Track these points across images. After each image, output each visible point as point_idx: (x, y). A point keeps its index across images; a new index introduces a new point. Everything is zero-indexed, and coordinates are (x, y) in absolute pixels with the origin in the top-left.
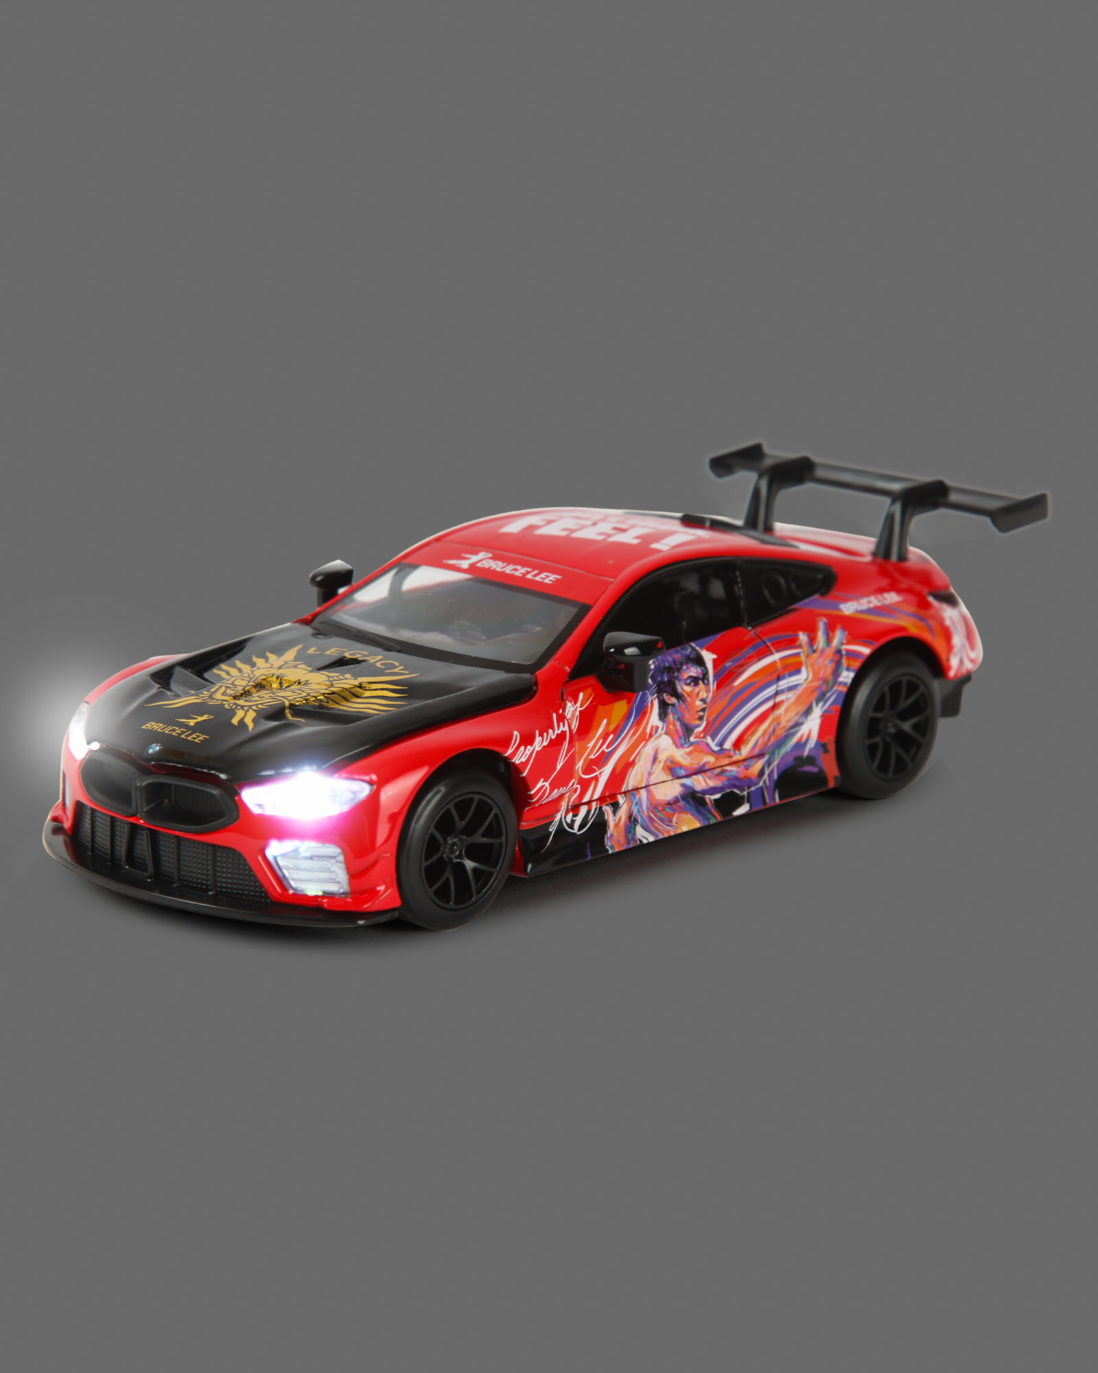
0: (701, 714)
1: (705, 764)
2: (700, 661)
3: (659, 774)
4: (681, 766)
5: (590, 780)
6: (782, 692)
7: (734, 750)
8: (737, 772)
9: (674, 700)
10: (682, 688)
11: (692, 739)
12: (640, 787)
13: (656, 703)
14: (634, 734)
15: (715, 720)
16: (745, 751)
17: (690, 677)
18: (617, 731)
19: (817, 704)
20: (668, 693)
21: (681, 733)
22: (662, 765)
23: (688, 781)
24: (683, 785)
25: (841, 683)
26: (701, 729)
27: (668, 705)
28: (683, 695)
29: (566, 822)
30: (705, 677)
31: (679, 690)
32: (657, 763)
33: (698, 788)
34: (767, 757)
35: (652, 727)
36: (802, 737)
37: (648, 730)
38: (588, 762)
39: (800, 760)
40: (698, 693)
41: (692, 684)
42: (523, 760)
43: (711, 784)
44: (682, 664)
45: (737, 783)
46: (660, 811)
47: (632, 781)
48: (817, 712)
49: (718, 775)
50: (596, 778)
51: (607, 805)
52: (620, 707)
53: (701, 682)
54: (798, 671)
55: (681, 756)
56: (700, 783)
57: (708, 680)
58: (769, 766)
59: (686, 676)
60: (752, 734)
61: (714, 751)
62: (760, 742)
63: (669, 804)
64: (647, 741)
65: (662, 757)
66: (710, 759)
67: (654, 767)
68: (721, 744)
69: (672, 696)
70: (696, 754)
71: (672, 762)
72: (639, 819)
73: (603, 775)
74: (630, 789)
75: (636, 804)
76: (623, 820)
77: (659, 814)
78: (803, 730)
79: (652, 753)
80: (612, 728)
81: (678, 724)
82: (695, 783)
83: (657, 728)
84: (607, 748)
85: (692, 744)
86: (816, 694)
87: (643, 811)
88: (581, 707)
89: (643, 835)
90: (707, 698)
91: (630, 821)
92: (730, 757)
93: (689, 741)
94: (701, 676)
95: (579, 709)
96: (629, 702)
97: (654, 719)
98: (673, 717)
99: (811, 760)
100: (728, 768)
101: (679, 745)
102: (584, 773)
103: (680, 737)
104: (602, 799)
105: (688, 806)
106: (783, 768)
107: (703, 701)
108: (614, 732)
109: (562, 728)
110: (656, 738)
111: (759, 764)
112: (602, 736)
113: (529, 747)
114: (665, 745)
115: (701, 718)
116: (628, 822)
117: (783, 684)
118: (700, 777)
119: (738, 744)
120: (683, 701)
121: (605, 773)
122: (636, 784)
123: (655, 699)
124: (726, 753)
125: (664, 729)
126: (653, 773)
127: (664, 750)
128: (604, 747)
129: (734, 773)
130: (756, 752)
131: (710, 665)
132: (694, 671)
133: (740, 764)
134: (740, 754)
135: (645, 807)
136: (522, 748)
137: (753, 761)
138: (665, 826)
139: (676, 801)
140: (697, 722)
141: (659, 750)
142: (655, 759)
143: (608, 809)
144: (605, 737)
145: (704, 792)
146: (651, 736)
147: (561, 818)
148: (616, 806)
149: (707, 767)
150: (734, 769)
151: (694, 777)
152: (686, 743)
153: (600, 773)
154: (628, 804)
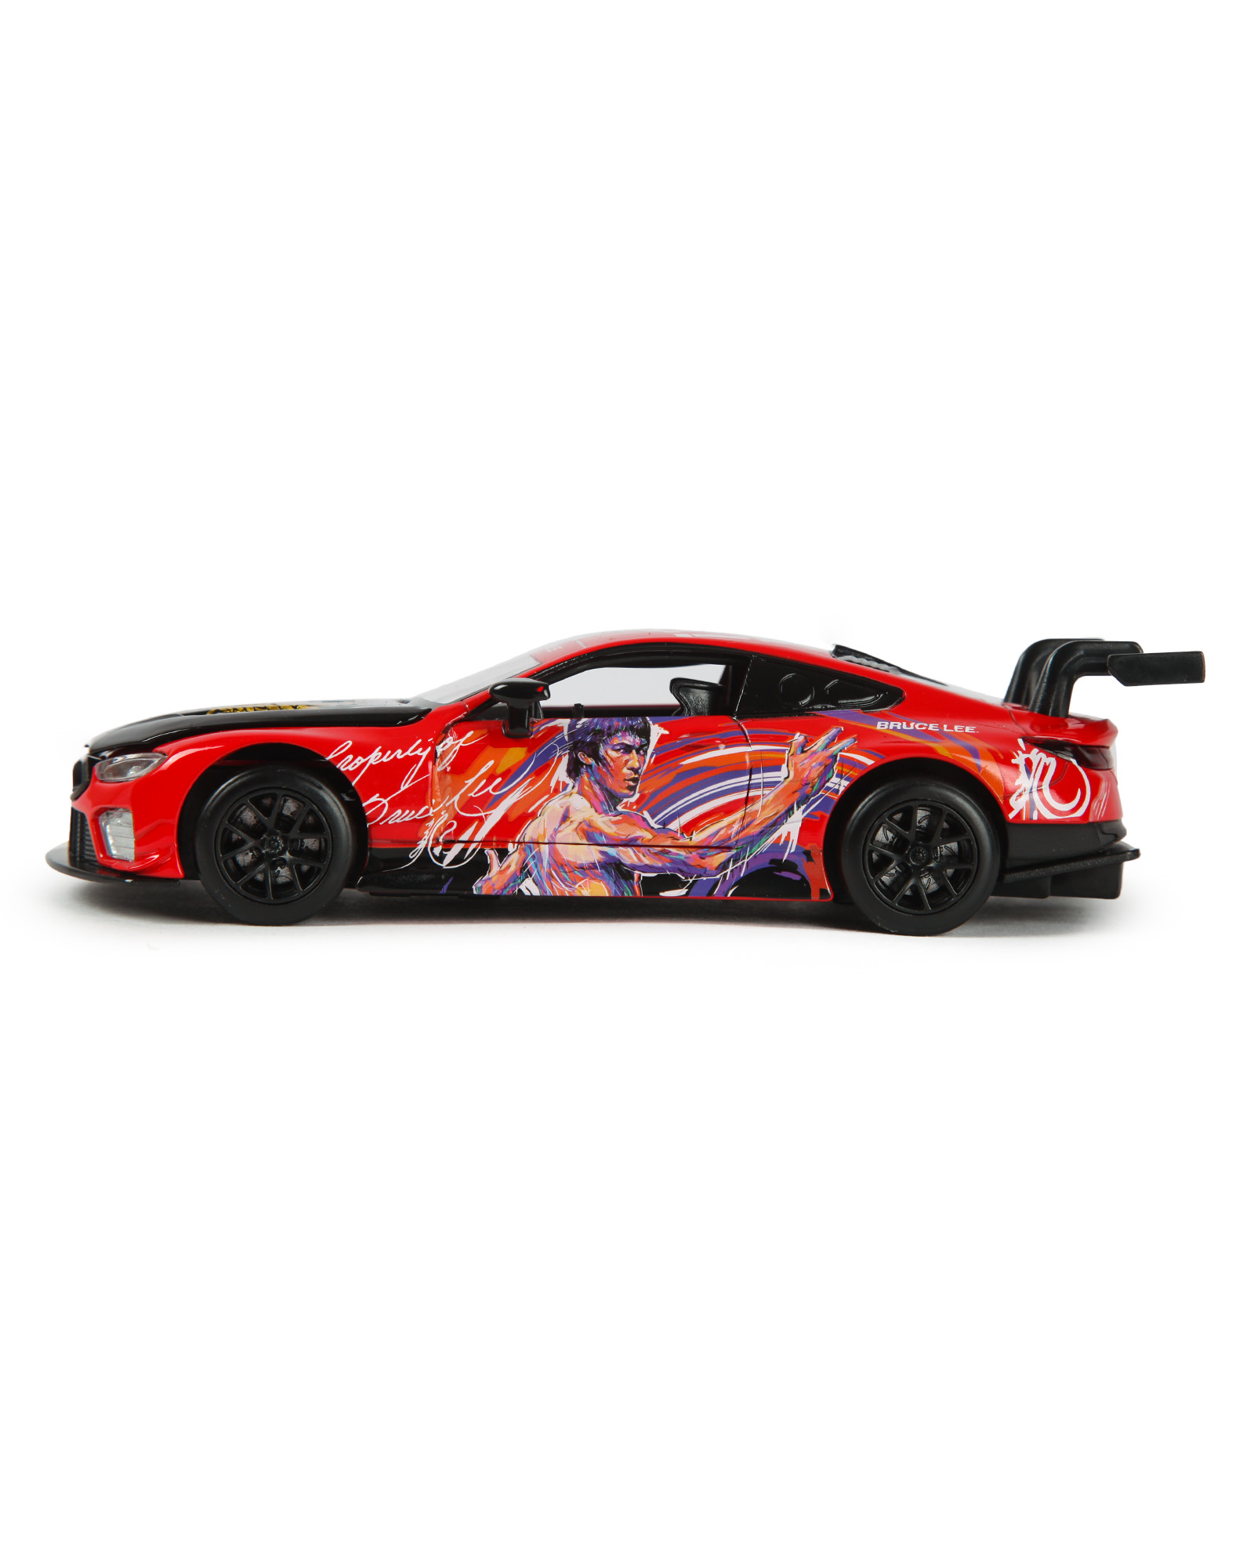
0: (631, 783)
1: (636, 839)
2: (645, 733)
3: (568, 832)
4: (601, 833)
5: (470, 821)
6: (757, 786)
7: (682, 834)
8: (686, 858)
9: (591, 761)
10: (606, 752)
11: (620, 808)
12: (540, 841)
13: (565, 760)
14: (532, 784)
15: (654, 794)
16: (698, 837)
17: (622, 744)
18: (509, 775)
19: (799, 807)
20: (584, 752)
21: (602, 798)
22: (575, 825)
23: (612, 851)
24: (602, 853)
25: (828, 788)
26: (633, 799)
27: (582, 764)
28: (605, 759)
29: (433, 854)
30: (641, 749)
31: (602, 752)
32: (568, 823)
33: (626, 860)
34: (734, 852)
35: (558, 782)
36: (780, 837)
37: (553, 784)
38: (466, 800)
39: (778, 864)
40: (627, 761)
41: (622, 751)
42: (350, 768)
43: (646, 861)
44: (617, 731)
45: (685, 869)
46: (566, 872)
47: (530, 831)
48: (798, 816)
49: (656, 854)
50: (481, 820)
51: (492, 849)
52: (515, 755)
53: (634, 751)
54: (778, 769)
55: (604, 823)
56: (628, 856)
57: (646, 752)
58: (735, 862)
59: (616, 742)
60: (712, 823)
61: (652, 828)
62: (722, 832)
63: (582, 868)
64: (552, 796)
65: (576, 817)
66: (648, 836)
67: (563, 826)
68: (665, 823)
69: (589, 756)
70: (625, 825)
71: (590, 826)
72: (535, 873)
73: (490, 818)
74: (526, 840)
75: (533, 857)
76: (513, 868)
77: (564, 874)
78: (782, 831)
79: (562, 811)
80: (500, 770)
81: (597, 788)
82: (621, 855)
83: (565, 786)
84: (494, 790)
85: (621, 814)
86: (797, 795)
87: (542, 867)
88: (463, 743)
89: (529, 887)
90: (639, 768)
91: (521, 872)
92: (674, 838)
93: (615, 809)
94: (637, 746)
95: (461, 744)
96: (529, 751)
97: (561, 773)
98: (589, 778)
99: (790, 866)
100: (673, 850)
101: (600, 811)
102: (461, 810)
103: (601, 802)
104: (486, 842)
105: (606, 875)
106: (754, 867)
107: (636, 771)
108: (504, 775)
109: (418, 752)
110: (565, 795)
111: (723, 857)
112: (487, 776)
113: (360, 758)
114: (581, 808)
115: (632, 788)
116: (518, 873)
117: (757, 778)
118: (630, 850)
119: (688, 828)
120: (604, 765)
121: (494, 817)
122: (535, 837)
123: (565, 755)
124: (672, 834)
125: (576, 789)
126: (560, 831)
127: (577, 810)
128: (490, 788)
129: (683, 858)
130: (714, 842)
131: (654, 739)
132: (630, 739)
133: (690, 850)
134: (691, 839)
135: (545, 863)
136: (351, 757)
137: (714, 852)
138: (563, 886)
139: (593, 866)
140: (626, 791)
141: (571, 809)
142: (565, 818)
143: (491, 854)
144: (491, 778)
145: (635, 867)
146: (556, 791)
147: (426, 848)
148: (503, 854)
149: (639, 842)
150: (683, 853)
151: (620, 848)
152: (611, 811)
153: (486, 816)
154: (520, 853)
